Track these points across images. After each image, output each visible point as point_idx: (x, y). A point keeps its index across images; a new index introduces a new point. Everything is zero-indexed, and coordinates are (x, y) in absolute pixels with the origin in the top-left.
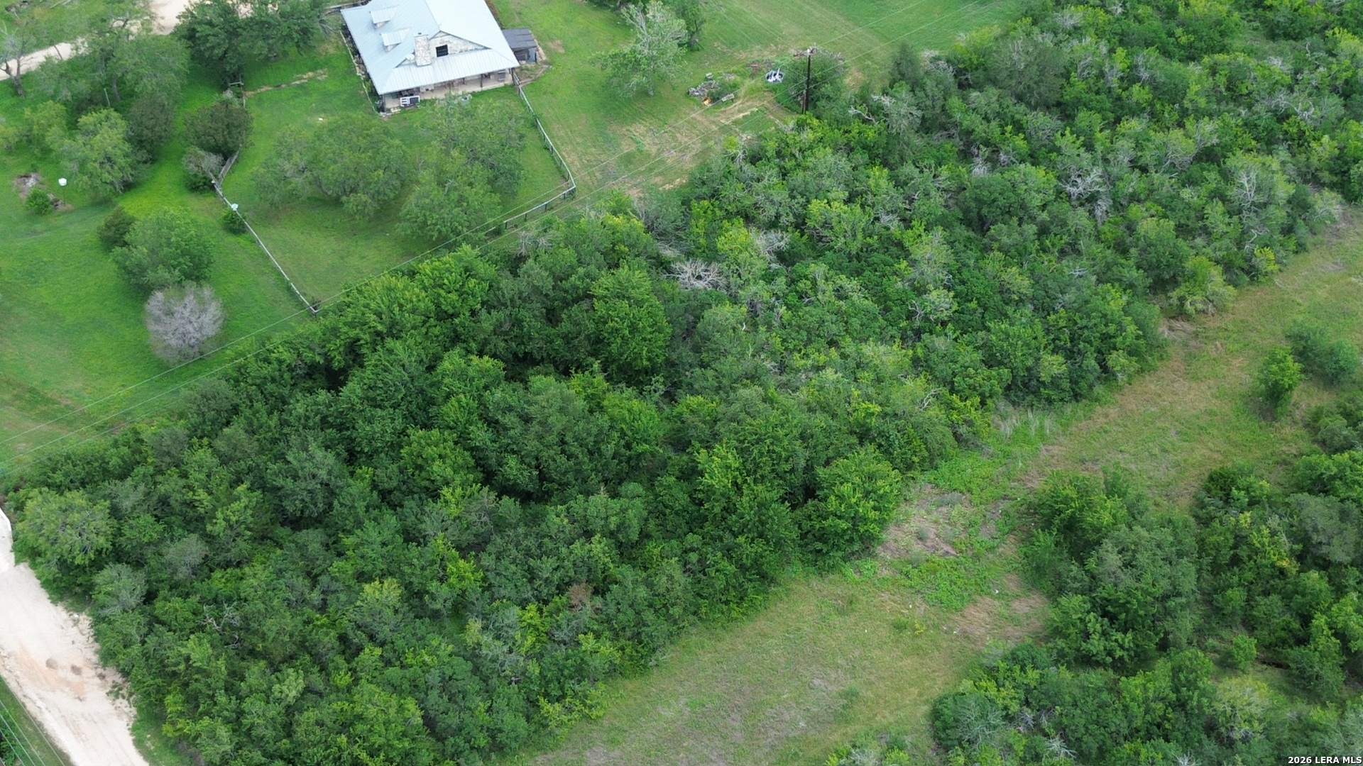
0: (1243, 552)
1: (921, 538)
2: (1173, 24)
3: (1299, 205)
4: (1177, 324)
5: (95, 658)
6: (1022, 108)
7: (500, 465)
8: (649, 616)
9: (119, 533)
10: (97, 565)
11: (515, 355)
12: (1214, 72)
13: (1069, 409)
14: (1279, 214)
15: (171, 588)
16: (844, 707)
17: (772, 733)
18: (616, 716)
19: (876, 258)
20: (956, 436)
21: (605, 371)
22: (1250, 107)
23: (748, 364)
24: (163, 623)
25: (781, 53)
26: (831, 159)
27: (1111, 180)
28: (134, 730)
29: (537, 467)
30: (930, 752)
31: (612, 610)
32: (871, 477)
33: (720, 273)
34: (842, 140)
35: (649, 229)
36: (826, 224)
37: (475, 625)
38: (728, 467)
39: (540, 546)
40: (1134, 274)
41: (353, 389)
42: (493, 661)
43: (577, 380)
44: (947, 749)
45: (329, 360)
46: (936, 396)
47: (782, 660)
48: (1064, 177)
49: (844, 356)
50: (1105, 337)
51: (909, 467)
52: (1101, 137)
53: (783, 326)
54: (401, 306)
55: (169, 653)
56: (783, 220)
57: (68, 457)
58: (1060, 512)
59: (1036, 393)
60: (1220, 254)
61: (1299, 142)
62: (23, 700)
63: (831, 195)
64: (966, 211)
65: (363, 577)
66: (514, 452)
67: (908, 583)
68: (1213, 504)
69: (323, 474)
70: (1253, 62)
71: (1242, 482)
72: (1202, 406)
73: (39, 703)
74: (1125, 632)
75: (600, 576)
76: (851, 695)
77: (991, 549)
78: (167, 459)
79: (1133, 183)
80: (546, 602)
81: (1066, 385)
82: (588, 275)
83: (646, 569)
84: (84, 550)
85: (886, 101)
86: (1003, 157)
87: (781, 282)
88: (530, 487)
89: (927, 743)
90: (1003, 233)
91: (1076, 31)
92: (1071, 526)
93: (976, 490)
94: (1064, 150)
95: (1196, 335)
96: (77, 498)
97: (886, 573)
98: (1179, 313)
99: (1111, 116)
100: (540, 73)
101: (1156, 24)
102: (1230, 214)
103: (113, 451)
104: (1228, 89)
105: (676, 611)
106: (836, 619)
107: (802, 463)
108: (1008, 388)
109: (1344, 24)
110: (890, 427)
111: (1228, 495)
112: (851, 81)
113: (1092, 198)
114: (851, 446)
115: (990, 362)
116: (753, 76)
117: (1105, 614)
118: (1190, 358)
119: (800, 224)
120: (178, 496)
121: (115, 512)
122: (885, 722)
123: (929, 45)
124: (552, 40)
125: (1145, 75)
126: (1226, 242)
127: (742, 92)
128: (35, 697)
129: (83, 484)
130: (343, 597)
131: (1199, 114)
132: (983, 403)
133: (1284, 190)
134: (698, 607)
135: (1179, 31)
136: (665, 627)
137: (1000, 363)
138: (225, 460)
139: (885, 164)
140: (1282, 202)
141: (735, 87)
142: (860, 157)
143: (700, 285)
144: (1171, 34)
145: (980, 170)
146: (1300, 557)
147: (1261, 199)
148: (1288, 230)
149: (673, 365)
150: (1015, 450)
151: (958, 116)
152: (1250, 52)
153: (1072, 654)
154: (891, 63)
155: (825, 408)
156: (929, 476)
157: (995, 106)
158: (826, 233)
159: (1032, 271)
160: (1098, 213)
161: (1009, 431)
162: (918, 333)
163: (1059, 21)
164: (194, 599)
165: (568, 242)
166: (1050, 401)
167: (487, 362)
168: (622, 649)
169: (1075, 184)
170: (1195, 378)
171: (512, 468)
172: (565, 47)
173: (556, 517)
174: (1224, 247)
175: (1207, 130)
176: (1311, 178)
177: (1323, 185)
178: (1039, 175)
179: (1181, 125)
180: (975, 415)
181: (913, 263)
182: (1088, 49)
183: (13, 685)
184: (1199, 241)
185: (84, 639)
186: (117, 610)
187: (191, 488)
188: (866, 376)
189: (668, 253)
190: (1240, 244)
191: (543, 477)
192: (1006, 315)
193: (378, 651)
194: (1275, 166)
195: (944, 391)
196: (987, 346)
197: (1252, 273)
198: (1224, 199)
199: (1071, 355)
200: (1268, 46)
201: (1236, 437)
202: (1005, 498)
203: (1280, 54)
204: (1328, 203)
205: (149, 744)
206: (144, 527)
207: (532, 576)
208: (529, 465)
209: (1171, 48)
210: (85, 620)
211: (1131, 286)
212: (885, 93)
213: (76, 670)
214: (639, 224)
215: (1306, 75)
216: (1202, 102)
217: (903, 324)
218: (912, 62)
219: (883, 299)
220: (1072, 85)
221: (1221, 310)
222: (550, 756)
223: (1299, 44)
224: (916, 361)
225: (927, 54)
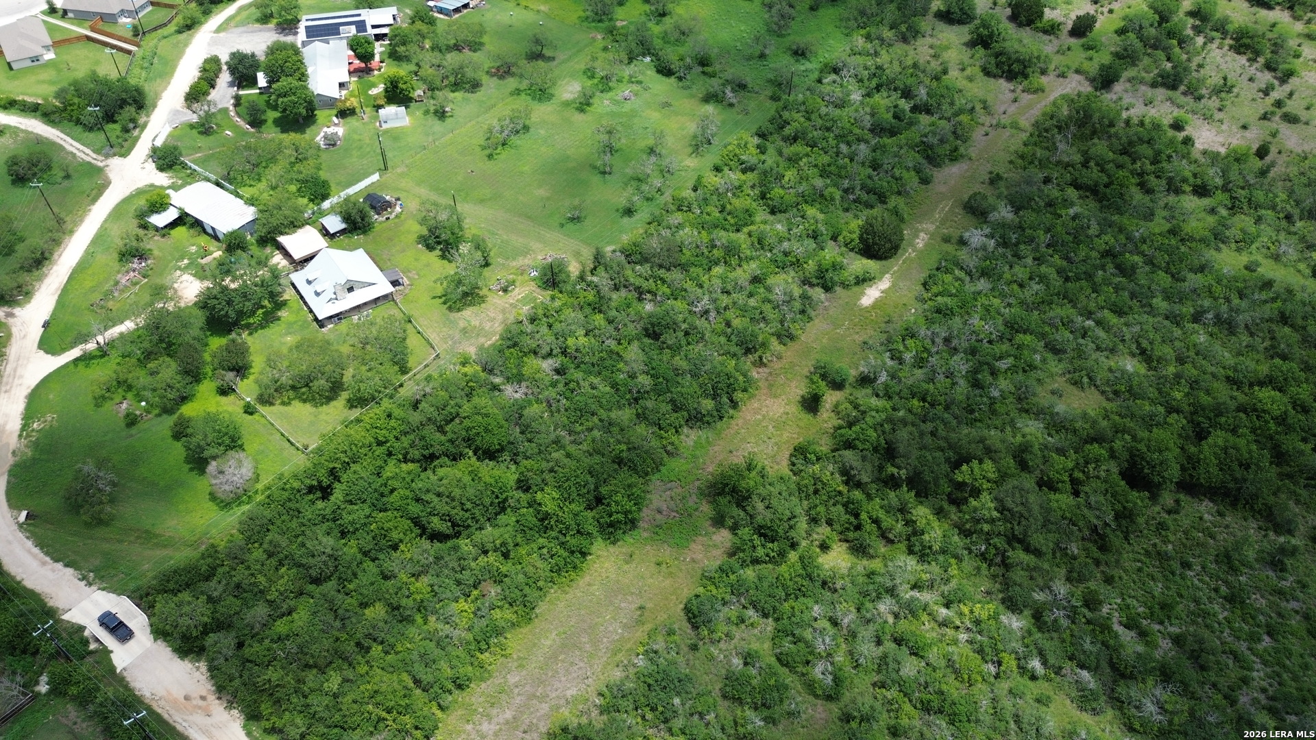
0: (819, 486)
1: (660, 512)
2: (725, 214)
3: (804, 297)
4: (760, 370)
5: (214, 688)
6: (662, 271)
7: (429, 523)
8: (527, 590)
9: (215, 612)
10: (205, 633)
11: (424, 456)
12: (750, 235)
13: (719, 424)
14: (797, 305)
15: (252, 637)
16: (641, 616)
17: (605, 640)
18: (519, 651)
19: (608, 363)
20: (668, 452)
21: (475, 454)
22: (771, 251)
23: (552, 437)
24: (250, 661)
25: (535, 259)
26: (573, 315)
27: (715, 301)
28: (244, 727)
29: (450, 521)
30: (689, 631)
31: (507, 593)
32: (629, 486)
33: (527, 387)
34: (576, 303)
35: (484, 370)
36: (577, 350)
37: (432, 619)
38: (553, 498)
39: (460, 565)
40: (734, 349)
41: (338, 495)
42: (447, 637)
43: (462, 464)
44: (697, 628)
45: (320, 482)
46: (652, 433)
47: (602, 597)
48: (691, 304)
49: (601, 420)
50: (729, 386)
51: (647, 474)
52: (705, 278)
53: (566, 410)
54: (356, 445)
55: (259, 680)
56: (555, 352)
57: (175, 572)
58: (728, 485)
59: (701, 420)
60: (773, 330)
61: (797, 264)
62: (174, 724)
63: (577, 334)
64: (646, 330)
65: (364, 605)
66: (434, 515)
67: (659, 538)
68: (799, 462)
69: (328, 551)
70: (768, 227)
71: (811, 449)
72: (782, 410)
73: (184, 724)
74: (773, 542)
75: (496, 574)
76: (641, 608)
77: (696, 510)
78: (236, 561)
79: (725, 300)
80: (469, 596)
81: (715, 413)
82: (457, 405)
83: (520, 563)
84: (196, 627)
85: (595, 279)
86: (658, 298)
87: (561, 387)
88: (448, 532)
89: (687, 627)
90: (669, 338)
91: (679, 227)
92: (734, 490)
93: (683, 479)
94: (689, 290)
95: (770, 373)
96: (185, 596)
97: (645, 535)
98: (760, 363)
99: (706, 267)
100: (407, 291)
101: (718, 215)
102: (774, 309)
103: (202, 561)
104: (759, 243)
105: (540, 584)
106: (626, 567)
107: (592, 487)
108: (687, 421)
109: (806, 202)
110: (633, 455)
111: (806, 457)
112: (574, 269)
113: (706, 312)
114: (615, 470)
115: (676, 409)
116: (522, 274)
117: (761, 535)
118: (770, 386)
119: (564, 352)
120: (246, 581)
121: (210, 600)
122: (662, 619)
123: (609, 243)
124: (410, 272)
125: (718, 243)
126: (775, 324)
127: (517, 284)
128: (181, 721)
129: (188, 585)
130: (354, 620)
131: (749, 259)
132: (677, 432)
133: (797, 292)
134: (552, 577)
135: (729, 218)
136: (537, 594)
137: (681, 409)
138: (270, 555)
139: (600, 312)
140: (797, 298)
141: (513, 283)
142: (588, 310)
143: (517, 396)
144: (726, 220)
145: (649, 307)
146: (846, 483)
147: (787, 298)
148: (803, 312)
149: (513, 443)
150: (698, 452)
151: (632, 280)
152: (765, 222)
153: (749, 560)
154: (592, 258)
155: (598, 452)
156: (657, 476)
157: (649, 272)
158: (578, 354)
159: (686, 356)
160: (711, 319)
161: (692, 443)
162: (636, 400)
163: (671, 222)
164: (267, 641)
165: (443, 387)
166: (708, 423)
167: (411, 466)
168: (516, 612)
169: (696, 307)
170: (775, 397)
171: (436, 524)
172: (418, 275)
173: (465, 545)
174: (775, 326)
175: (753, 267)
176: (805, 282)
177: (814, 285)
178: (679, 305)
179: (740, 266)
180: (674, 438)
181: (626, 363)
182: (688, 234)
183: (166, 716)
184: (762, 325)
185: (205, 677)
186: (222, 660)
187: (252, 575)
188: (615, 429)
189: (497, 380)
190: (782, 322)
191: (454, 525)
192: (678, 383)
193: (380, 648)
194: (790, 280)
195: (656, 429)
196: (673, 401)
197: (792, 337)
198: (769, 301)
199: (715, 397)
200: (771, 218)
201: (801, 424)
202: (698, 479)
203: (779, 222)
204: (818, 293)
205: (255, 733)
206: (231, 603)
207: (459, 583)
208: (445, 520)
209: (727, 227)
210: (203, 666)
211: (735, 355)
212: (593, 274)
213: (203, 698)
214: (479, 368)
215: (795, 230)
216: (748, 253)
217: (628, 396)
218: (603, 257)
219: (614, 386)
220: (684, 254)
221: (780, 358)
222: (488, 683)
223: (787, 215)
224: (638, 415)
225: (609, 249)
